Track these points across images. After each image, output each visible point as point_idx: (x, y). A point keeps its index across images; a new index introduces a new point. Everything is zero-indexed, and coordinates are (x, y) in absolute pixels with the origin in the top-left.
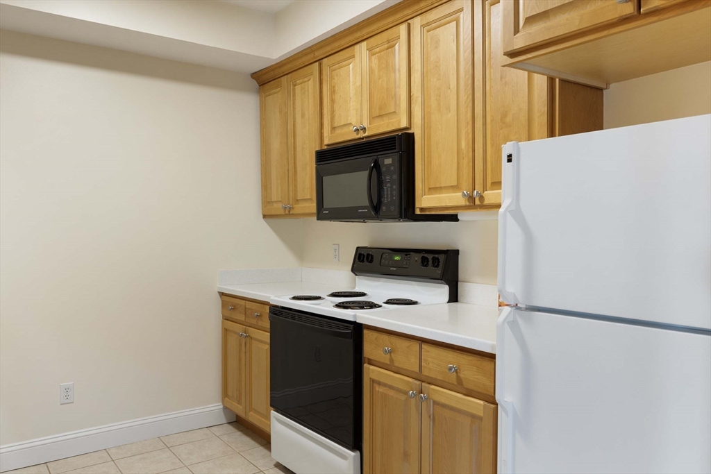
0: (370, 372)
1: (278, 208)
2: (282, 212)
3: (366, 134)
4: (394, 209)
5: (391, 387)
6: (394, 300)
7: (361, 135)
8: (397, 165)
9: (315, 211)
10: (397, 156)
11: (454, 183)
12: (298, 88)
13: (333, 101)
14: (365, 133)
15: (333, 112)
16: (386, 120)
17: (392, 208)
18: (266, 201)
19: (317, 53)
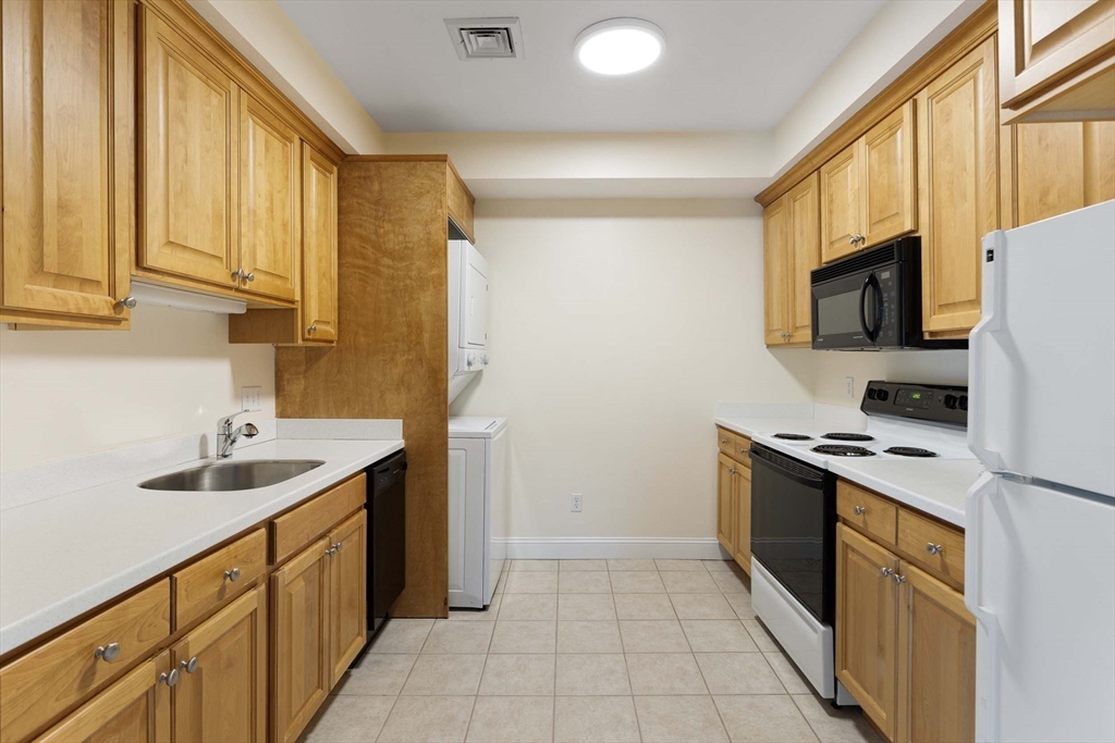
0: (844, 533)
1: (778, 337)
2: (782, 341)
3: (866, 245)
4: (893, 333)
5: (865, 557)
6: (900, 448)
7: (861, 246)
8: (895, 279)
9: (810, 339)
10: (895, 268)
11: (973, 296)
12: (797, 203)
13: (831, 212)
14: (863, 243)
15: (831, 224)
16: (888, 224)
17: (890, 333)
18: (769, 331)
19: (814, 162)
